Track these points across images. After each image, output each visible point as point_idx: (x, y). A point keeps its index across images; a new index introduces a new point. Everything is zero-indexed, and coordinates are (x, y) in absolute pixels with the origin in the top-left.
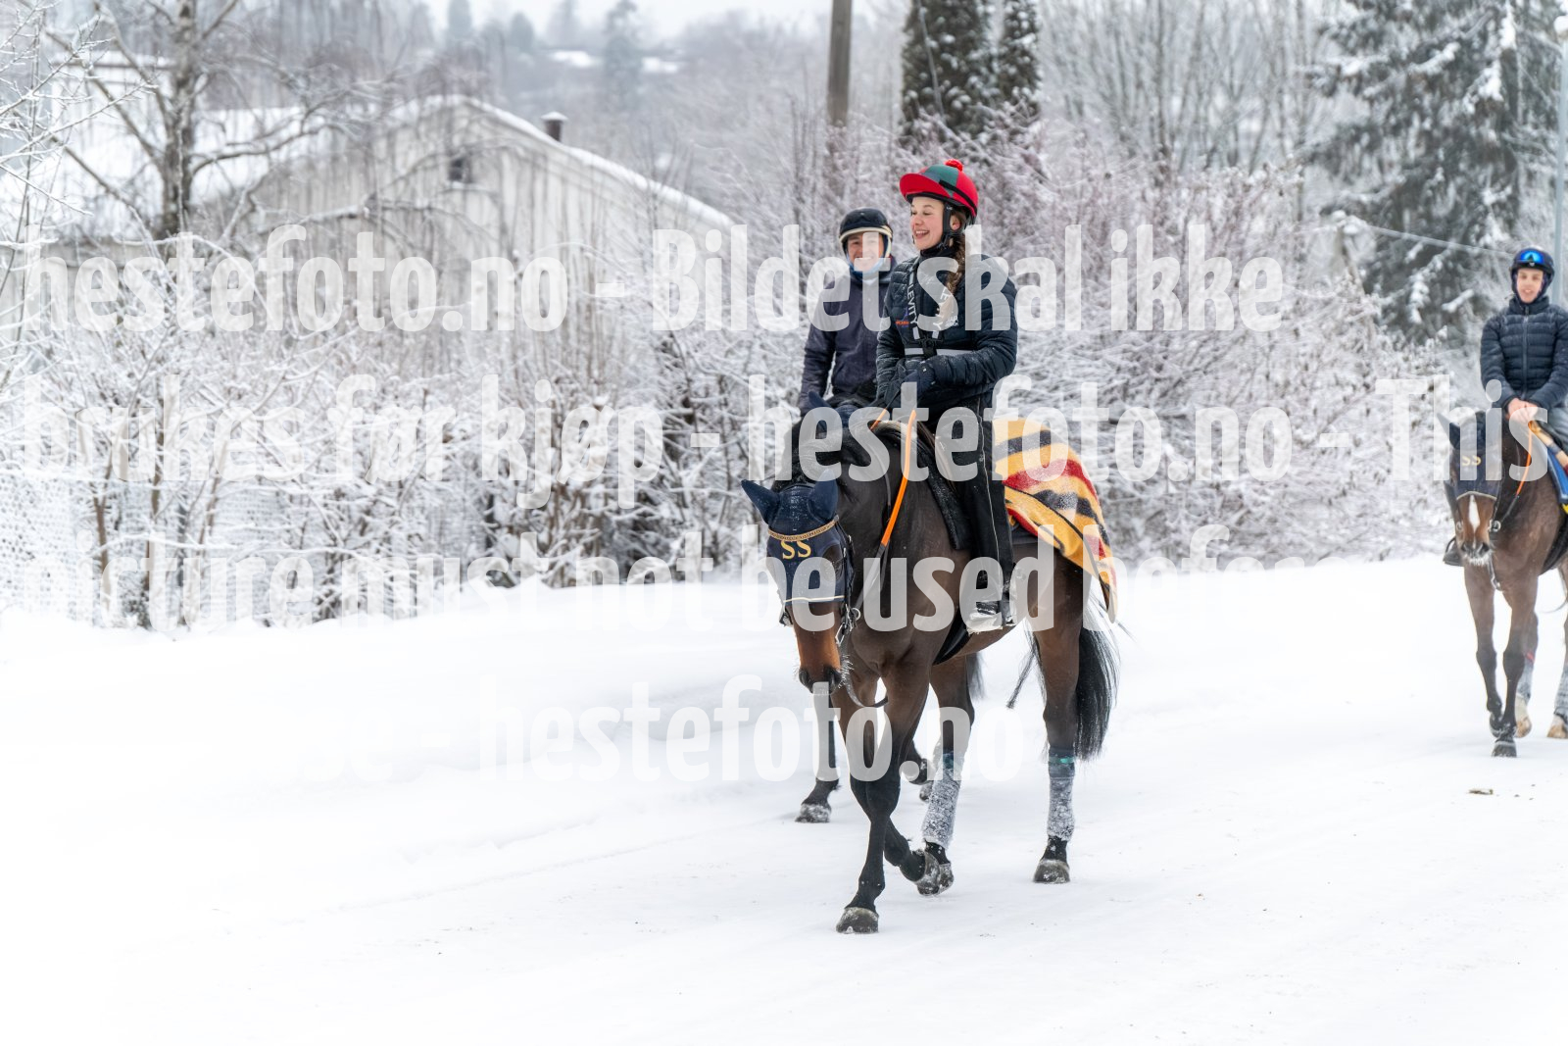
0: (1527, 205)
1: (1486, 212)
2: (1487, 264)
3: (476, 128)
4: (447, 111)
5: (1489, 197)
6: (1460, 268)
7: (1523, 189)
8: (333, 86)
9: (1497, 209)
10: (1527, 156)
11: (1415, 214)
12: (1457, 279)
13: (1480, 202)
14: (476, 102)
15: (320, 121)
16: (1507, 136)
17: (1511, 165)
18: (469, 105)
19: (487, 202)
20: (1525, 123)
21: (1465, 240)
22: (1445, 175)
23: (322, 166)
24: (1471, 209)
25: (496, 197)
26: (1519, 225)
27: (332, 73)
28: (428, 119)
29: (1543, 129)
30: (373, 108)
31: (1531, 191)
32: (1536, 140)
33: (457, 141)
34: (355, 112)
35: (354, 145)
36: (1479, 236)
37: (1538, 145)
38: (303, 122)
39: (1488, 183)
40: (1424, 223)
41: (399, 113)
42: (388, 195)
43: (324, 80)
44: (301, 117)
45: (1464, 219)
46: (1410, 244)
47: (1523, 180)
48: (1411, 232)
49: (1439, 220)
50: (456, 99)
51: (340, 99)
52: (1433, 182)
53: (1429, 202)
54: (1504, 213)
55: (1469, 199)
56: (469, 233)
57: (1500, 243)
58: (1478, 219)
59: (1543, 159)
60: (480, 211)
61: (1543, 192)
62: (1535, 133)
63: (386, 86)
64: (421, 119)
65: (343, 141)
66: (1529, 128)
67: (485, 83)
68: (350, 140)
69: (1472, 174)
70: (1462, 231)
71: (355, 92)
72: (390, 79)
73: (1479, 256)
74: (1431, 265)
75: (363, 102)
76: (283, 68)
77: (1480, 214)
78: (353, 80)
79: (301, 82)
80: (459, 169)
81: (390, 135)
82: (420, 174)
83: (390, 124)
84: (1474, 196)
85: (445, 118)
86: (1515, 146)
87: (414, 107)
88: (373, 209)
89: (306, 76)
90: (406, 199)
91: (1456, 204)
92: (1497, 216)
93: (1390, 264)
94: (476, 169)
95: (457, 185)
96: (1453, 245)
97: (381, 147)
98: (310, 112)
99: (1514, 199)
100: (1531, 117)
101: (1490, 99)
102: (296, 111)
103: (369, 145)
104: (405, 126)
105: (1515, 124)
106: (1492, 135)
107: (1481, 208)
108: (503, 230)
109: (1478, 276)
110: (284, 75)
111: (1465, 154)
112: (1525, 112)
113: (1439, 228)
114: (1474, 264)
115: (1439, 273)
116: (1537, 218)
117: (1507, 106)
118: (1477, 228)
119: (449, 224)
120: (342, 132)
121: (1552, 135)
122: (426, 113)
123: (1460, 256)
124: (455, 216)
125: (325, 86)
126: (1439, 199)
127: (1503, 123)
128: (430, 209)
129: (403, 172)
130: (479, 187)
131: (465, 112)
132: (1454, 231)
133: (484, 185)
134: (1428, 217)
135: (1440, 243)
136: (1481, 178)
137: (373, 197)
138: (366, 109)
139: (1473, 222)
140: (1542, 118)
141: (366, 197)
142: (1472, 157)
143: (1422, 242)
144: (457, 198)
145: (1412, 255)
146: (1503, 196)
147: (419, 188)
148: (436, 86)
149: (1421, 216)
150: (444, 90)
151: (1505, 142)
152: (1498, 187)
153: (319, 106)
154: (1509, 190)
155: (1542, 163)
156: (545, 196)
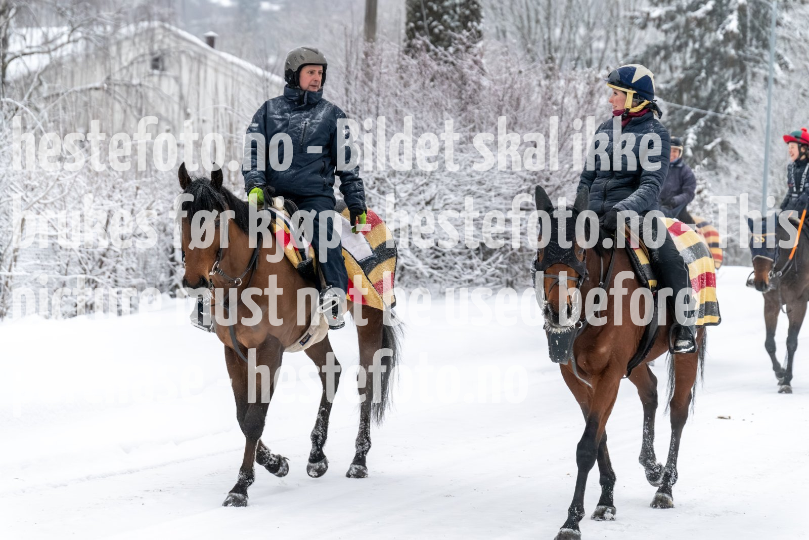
0: (752, 91)
1: (729, 94)
2: (729, 124)
3: (167, 40)
4: (151, 30)
5: (731, 86)
6: (714, 126)
7: (749, 82)
8: (87, 15)
9: (735, 93)
10: (752, 64)
11: (690, 96)
12: (713, 132)
13: (726, 89)
14: (167, 25)
15: (78, 35)
16: (741, 52)
17: (743, 69)
18: (163, 27)
19: (173, 82)
20: (751, 45)
21: (717, 110)
22: (706, 73)
23: (80, 60)
24: (721, 93)
25: (178, 79)
26: (747, 102)
27: (86, 8)
28: (141, 34)
29: (761, 49)
30: (109, 28)
31: (754, 83)
32: (757, 55)
33: (156, 47)
34: (99, 30)
35: (98, 49)
36: (725, 108)
37: (758, 58)
38: (69, 36)
39: (731, 78)
40: (694, 100)
41: (124, 31)
42: (117, 77)
43: (82, 12)
44: (69, 32)
45: (716, 98)
46: (687, 112)
47: (749, 77)
48: (687, 105)
49: (702, 99)
50: (156, 24)
51: (91, 22)
52: (700, 78)
53: (697, 89)
54: (739, 95)
55: (719, 88)
56: (162, 99)
57: (736, 112)
58: (724, 99)
59: (761, 65)
60: (168, 87)
61: (760, 84)
62: (756, 51)
63: (116, 16)
64: (136, 35)
65: (92, 46)
66: (753, 49)
67: (172, 14)
68: (96, 45)
69: (721, 73)
70: (715, 105)
71: (99, 19)
72: (119, 12)
73: (725, 119)
74: (698, 124)
75: (104, 25)
76: (59, 5)
77: (725, 96)
78: (98, 12)
79: (69, 13)
80: (157, 63)
81: (119, 44)
82: (135, 65)
83: (118, 37)
84: (722, 85)
85: (150, 34)
86: (746, 59)
87: (132, 28)
88: (109, 84)
89: (72, 10)
90: (127, 79)
91: (713, 91)
92: (735, 97)
93: (675, 123)
94: (167, 63)
95: (156, 72)
96: (710, 113)
97: (113, 50)
98: (73, 30)
99: (744, 88)
100: (754, 42)
101: (732, 32)
102: (66, 29)
103: (107, 49)
104: (127, 38)
105: (746, 46)
106: (732, 52)
107: (726, 92)
108: (181, 97)
109: (724, 130)
110: (59, 9)
111: (718, 63)
112: (751, 40)
113: (703, 103)
114: (722, 123)
115: (703, 128)
116: (757, 99)
117: (741, 36)
118: (724, 104)
119: (151, 94)
120: (91, 41)
121: (766, 52)
122: (139, 31)
123: (714, 119)
124: (155, 89)
125: (83, 15)
126: (703, 87)
127: (739, 46)
128: (140, 85)
129: (125, 64)
130: (168, 73)
131: (161, 31)
132: (711, 105)
133: (171, 72)
134: (697, 97)
135: (703, 111)
136: (726, 76)
137: (108, 78)
138: (105, 29)
139: (722, 100)
140: (761, 43)
141: (104, 78)
142: (721, 63)
143: (693, 111)
144: (155, 79)
145: (688, 118)
146: (739, 86)
147: (135, 73)
148: (145, 16)
149: (693, 97)
150: (150, 18)
151: (739, 56)
152: (736, 80)
153: (79, 26)
154: (742, 83)
155: (760, 68)
156: (205, 79)
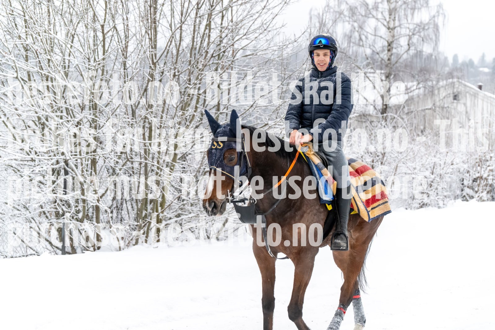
3: (460, 87)
4: (453, 83)
8: (425, 77)
14: (460, 81)
15: (421, 85)
19: (463, 106)
23: (421, 97)
25: (465, 104)
27: (424, 74)
30: (434, 83)
33: (455, 90)
34: (430, 83)
35: (429, 92)
38: (417, 86)
41: (441, 83)
42: (438, 104)
44: (416, 85)
50: (455, 80)
51: (426, 80)
56: (458, 113)
60: (461, 108)
63: (438, 77)
64: (446, 85)
65: (427, 91)
67: (463, 76)
68: (429, 90)
71: (430, 78)
72: (439, 75)
75: (432, 81)
76: (412, 73)
78: (430, 75)
79: (417, 76)
80: (455, 97)
81: (439, 89)
82: (446, 98)
83: (439, 86)
85: (453, 85)
87: (445, 82)
88: (435, 107)
89: (418, 75)
90: (442, 105)
94: (460, 97)
95: (455, 101)
97: (436, 92)
98: (419, 84)
102: (415, 83)
103: (433, 91)
104: (442, 87)
108: (467, 112)
110: (412, 75)
119: (453, 111)
120: (427, 88)
122: (448, 84)
124: (454, 109)
125: (423, 77)
128: (448, 107)
129: (441, 98)
130: (461, 102)
131: (457, 83)
137: (434, 104)
138: (432, 83)
141: (432, 104)
144: (455, 104)
147: (446, 102)
148: (450, 77)
150: (453, 78)
153: (421, 82)
156: (478, 104)
